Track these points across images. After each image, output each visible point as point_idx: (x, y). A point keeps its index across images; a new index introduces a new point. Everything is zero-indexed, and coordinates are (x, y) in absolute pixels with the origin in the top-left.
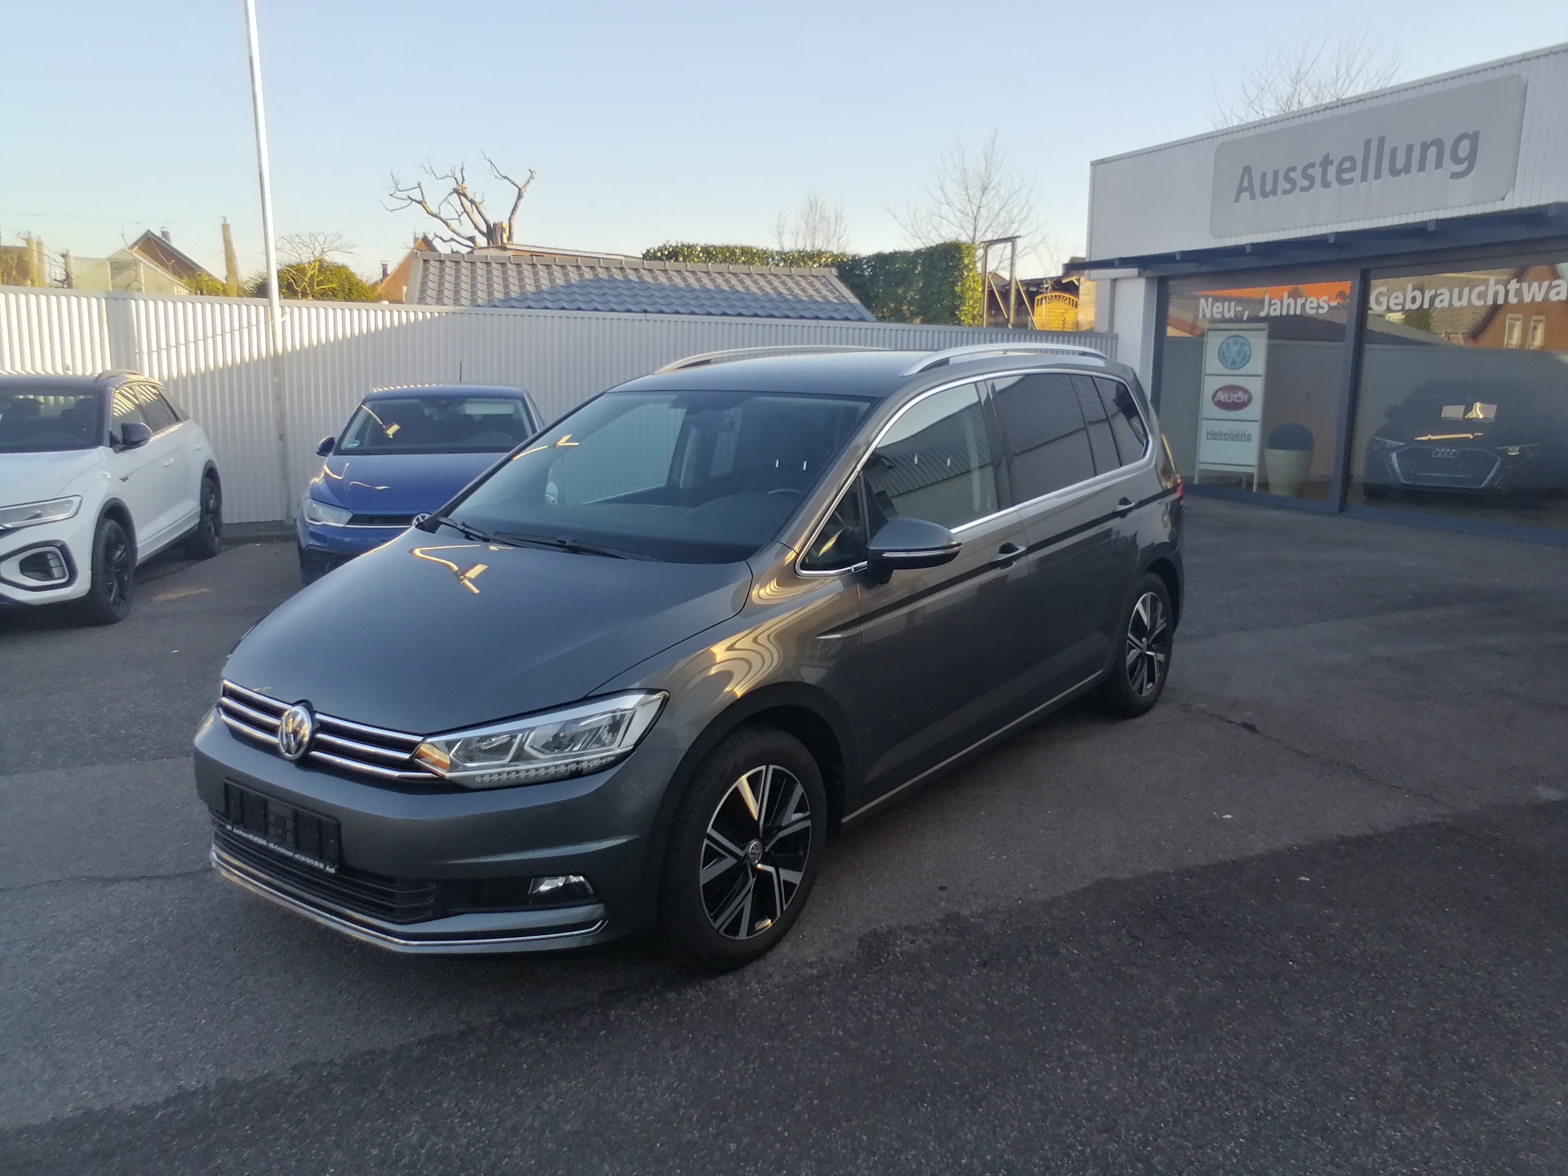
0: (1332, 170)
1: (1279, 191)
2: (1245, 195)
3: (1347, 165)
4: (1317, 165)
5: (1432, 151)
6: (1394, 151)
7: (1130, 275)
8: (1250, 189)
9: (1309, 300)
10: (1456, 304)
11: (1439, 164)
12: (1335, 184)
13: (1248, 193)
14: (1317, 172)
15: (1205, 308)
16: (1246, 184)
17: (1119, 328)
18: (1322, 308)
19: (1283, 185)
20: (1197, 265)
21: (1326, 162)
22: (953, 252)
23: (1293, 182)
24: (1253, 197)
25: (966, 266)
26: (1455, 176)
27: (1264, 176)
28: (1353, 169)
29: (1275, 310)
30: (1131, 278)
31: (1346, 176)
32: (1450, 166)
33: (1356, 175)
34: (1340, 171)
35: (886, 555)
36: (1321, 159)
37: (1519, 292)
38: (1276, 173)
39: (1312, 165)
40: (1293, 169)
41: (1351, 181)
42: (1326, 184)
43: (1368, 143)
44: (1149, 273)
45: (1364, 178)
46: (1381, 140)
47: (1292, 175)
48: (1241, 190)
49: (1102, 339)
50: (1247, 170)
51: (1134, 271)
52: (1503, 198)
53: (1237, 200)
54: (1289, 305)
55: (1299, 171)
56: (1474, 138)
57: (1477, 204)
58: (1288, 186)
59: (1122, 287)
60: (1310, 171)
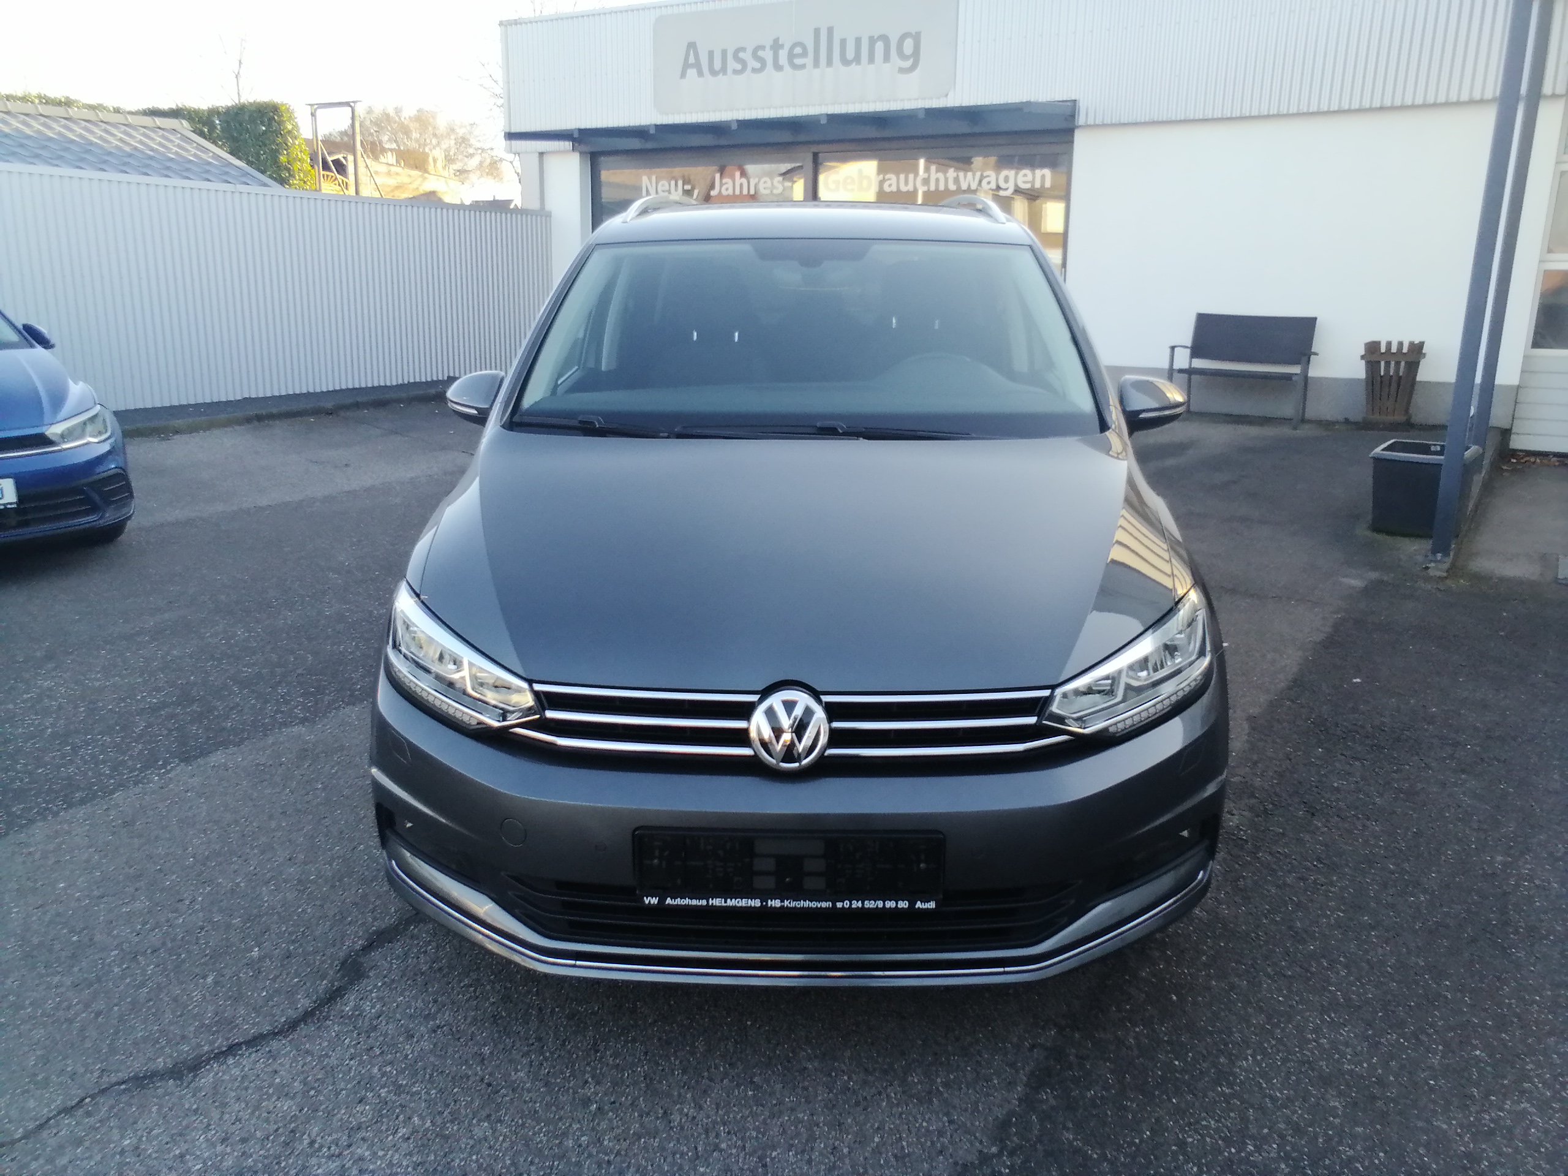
0: (783, 55)
1: (729, 71)
2: (692, 72)
3: (798, 50)
4: (768, 48)
5: (880, 46)
6: (843, 42)
7: (562, 148)
8: (698, 65)
9: (763, 180)
10: (904, 188)
11: (887, 58)
12: (787, 68)
13: (695, 70)
14: (768, 55)
15: (649, 187)
16: (692, 60)
17: (551, 205)
18: (777, 188)
19: (732, 65)
20: (643, 141)
21: (776, 46)
22: (271, 114)
23: (744, 63)
24: (700, 73)
25: (289, 132)
26: (902, 70)
27: (711, 54)
28: (805, 54)
29: (727, 189)
30: (565, 152)
31: (798, 61)
32: (896, 61)
33: (809, 61)
34: (791, 56)
35: (1142, 416)
36: (771, 43)
37: (957, 180)
38: (724, 53)
39: (763, 48)
40: (743, 49)
41: (803, 66)
42: (778, 67)
43: (817, 32)
44: (584, 148)
45: (816, 64)
46: (830, 30)
47: (741, 55)
48: (686, 66)
49: (532, 216)
50: (692, 46)
51: (567, 145)
52: (947, 95)
53: (683, 75)
54: (741, 185)
55: (749, 51)
56: (917, 38)
57: (924, 99)
58: (739, 67)
59: (551, 162)
60: (760, 53)
